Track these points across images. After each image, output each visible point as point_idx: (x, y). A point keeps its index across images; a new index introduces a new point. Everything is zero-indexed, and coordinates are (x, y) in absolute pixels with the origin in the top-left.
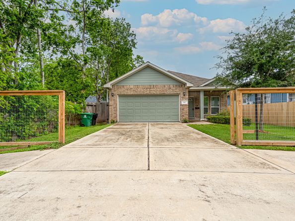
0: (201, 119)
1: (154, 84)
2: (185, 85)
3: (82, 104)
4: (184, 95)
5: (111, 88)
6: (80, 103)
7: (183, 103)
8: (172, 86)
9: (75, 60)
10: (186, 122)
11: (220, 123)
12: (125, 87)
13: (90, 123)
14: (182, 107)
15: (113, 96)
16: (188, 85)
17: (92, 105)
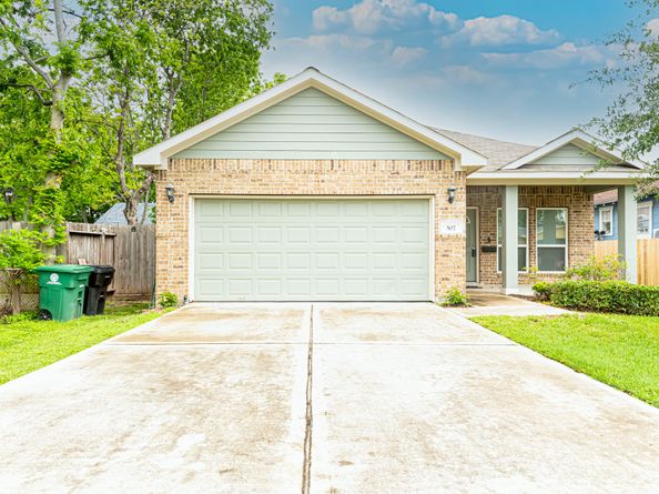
0: (509, 291)
1: (334, 156)
2: (452, 161)
3: (50, 232)
4: (451, 200)
5: (165, 167)
6: (40, 227)
7: (444, 231)
8: (402, 166)
9: (30, 65)
10: (456, 303)
11: (595, 310)
12: (220, 165)
13: (73, 305)
14: (443, 246)
15: (171, 199)
16: (468, 159)
17: (98, 236)
